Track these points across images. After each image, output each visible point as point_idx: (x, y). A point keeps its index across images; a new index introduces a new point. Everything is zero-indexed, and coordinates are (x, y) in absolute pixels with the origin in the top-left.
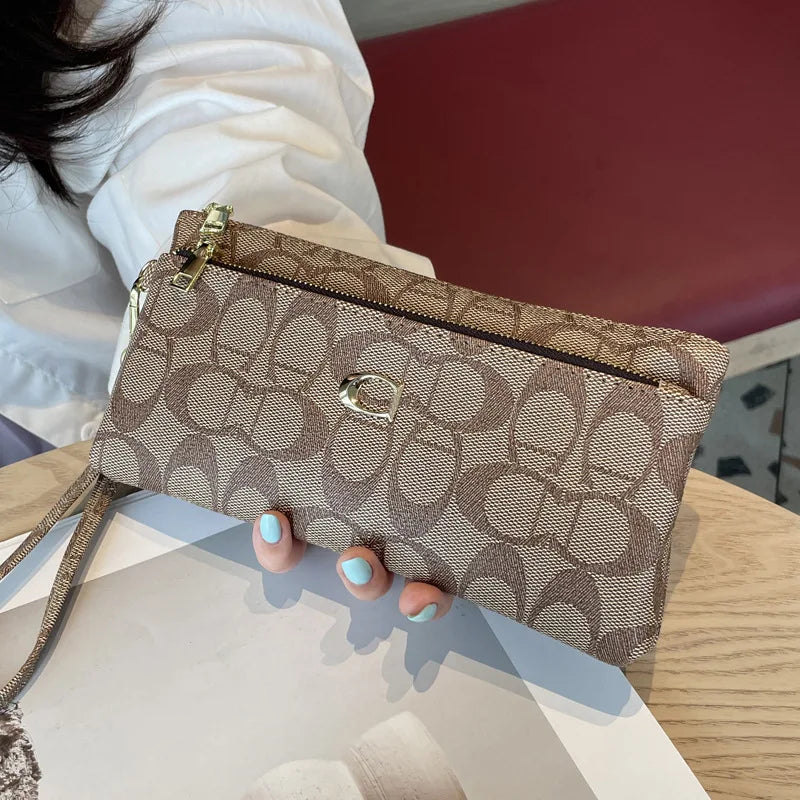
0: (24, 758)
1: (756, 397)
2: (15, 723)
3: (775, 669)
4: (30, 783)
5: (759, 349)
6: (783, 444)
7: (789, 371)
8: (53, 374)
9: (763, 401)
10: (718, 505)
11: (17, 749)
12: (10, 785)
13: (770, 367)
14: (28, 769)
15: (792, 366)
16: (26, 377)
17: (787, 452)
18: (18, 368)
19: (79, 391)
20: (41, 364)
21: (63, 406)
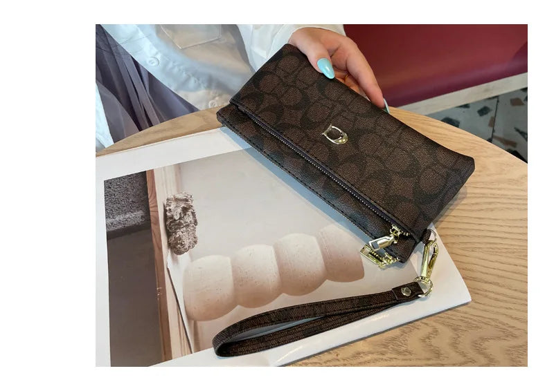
0: (192, 217)
1: (483, 111)
2: (190, 203)
3: (492, 210)
4: (193, 226)
5: (487, 90)
6: (494, 131)
7: (498, 101)
8: (199, 80)
9: (486, 113)
10: (473, 145)
11: (189, 213)
12: (186, 226)
13: (490, 99)
14: (193, 221)
15: (500, 100)
16: (188, 79)
17: (495, 134)
18: (184, 75)
19: (209, 87)
20: (194, 75)
21: (202, 92)
